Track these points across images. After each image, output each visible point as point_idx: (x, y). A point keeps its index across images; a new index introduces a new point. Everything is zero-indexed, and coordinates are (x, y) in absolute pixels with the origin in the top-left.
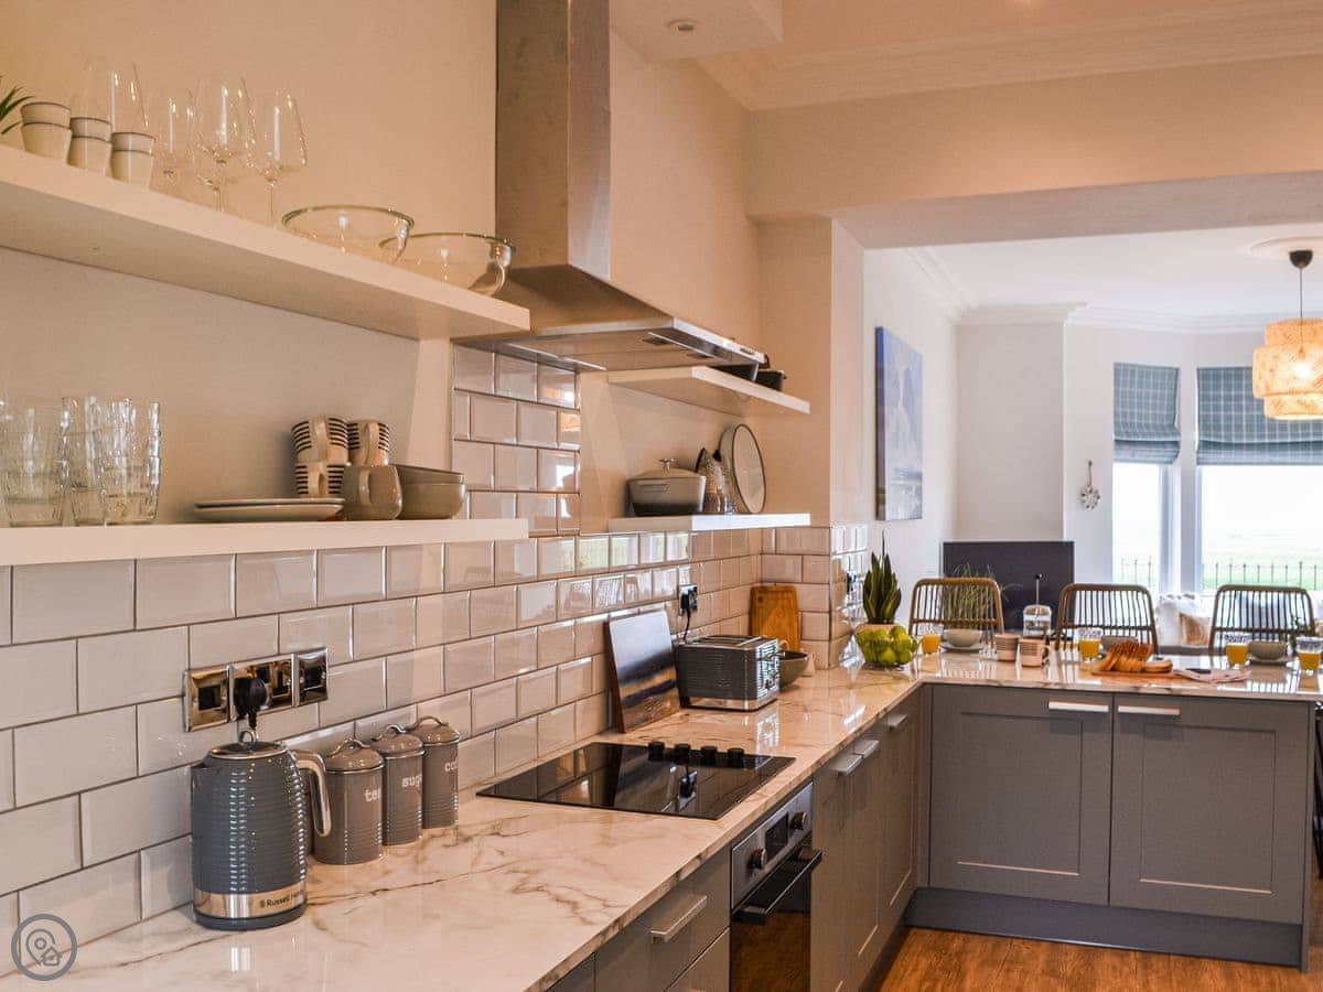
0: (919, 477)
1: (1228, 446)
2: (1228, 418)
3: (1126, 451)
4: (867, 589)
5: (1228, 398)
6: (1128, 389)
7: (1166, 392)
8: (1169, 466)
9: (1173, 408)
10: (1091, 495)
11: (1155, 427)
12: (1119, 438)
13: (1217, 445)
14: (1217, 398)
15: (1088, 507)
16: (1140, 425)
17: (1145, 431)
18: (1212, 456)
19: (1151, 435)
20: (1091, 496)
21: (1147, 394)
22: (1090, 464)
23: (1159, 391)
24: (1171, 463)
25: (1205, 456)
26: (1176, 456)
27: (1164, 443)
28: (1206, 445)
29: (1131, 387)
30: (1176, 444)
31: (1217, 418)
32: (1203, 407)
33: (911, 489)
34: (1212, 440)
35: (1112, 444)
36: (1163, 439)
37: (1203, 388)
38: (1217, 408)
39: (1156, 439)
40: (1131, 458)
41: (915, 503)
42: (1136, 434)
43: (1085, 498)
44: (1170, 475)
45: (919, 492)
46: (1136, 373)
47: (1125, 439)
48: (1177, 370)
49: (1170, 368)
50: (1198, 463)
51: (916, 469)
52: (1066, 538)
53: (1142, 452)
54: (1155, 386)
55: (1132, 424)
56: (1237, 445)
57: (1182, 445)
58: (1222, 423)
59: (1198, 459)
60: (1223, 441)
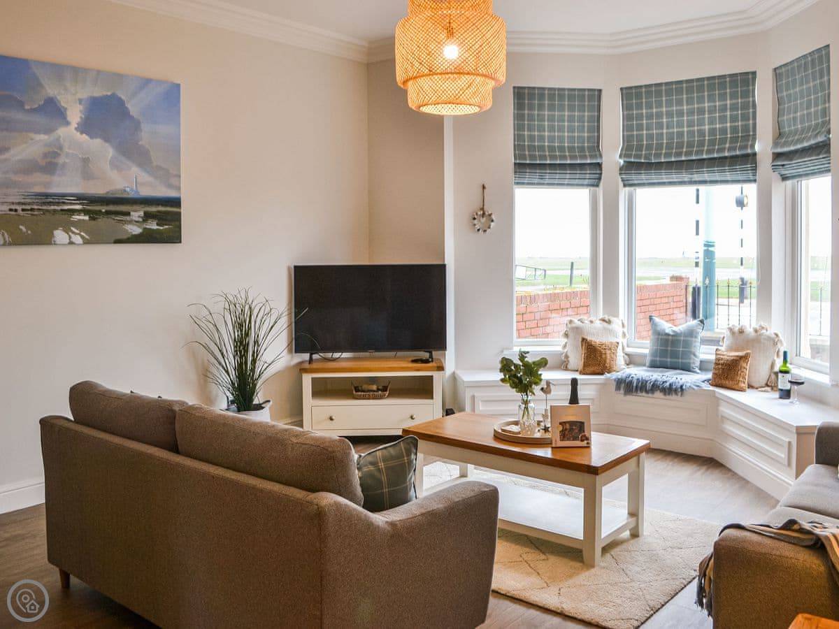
1: (650, 166)
2: (650, 137)
3: (532, 175)
5: (649, 117)
6: (535, 113)
9: (597, 129)
10: (485, 219)
11: (572, 149)
12: (520, 161)
13: (638, 166)
14: (640, 117)
15: (479, 230)
16: (553, 149)
17: (558, 154)
18: (633, 177)
19: (563, 157)
20: (483, 220)
21: (562, 116)
22: (484, 187)
24: (596, 185)
25: (630, 177)
26: (600, 179)
28: (629, 166)
29: (540, 110)
30: (599, 165)
31: (639, 138)
35: (511, 168)
38: (640, 127)
39: (572, 162)
42: (545, 157)
43: (476, 222)
47: (529, 162)
48: (599, 91)
49: (592, 90)
50: (625, 185)
55: (541, 147)
58: (644, 142)
59: (623, 180)
60: (644, 161)
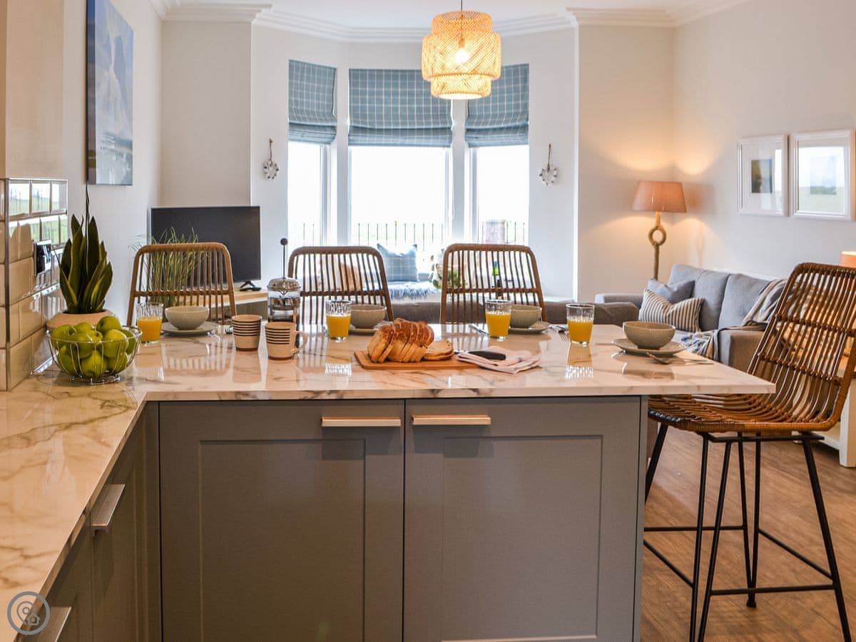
0: (129, 145)
1: (372, 130)
2: (372, 109)
3: (298, 133)
4: (65, 267)
5: (372, 94)
6: (299, 82)
7: (327, 86)
8: (328, 146)
9: (332, 100)
10: (272, 168)
11: (318, 114)
12: (292, 121)
13: (364, 130)
14: (364, 93)
15: (269, 177)
16: (308, 113)
17: (312, 116)
18: (360, 138)
19: (316, 120)
21: (313, 87)
22: (271, 142)
23: (322, 86)
24: (329, 143)
25: (355, 138)
26: (334, 138)
27: (324, 127)
28: (356, 129)
29: (301, 80)
30: (333, 128)
31: (363, 109)
32: (353, 100)
33: (121, 155)
34: (360, 125)
35: (288, 126)
36: (325, 124)
37: (353, 84)
38: (363, 101)
39: (319, 124)
40: (302, 138)
41: (125, 169)
42: (304, 119)
43: (266, 170)
44: (328, 153)
45: (130, 159)
46: (306, 70)
47: (297, 122)
48: (335, 69)
49: (330, 68)
50: (349, 144)
51: (127, 136)
52: (252, 204)
53: (308, 134)
54: (319, 82)
55: (302, 111)
56: (378, 130)
57: (338, 129)
58: (368, 113)
59: (349, 140)
60: (368, 127)
